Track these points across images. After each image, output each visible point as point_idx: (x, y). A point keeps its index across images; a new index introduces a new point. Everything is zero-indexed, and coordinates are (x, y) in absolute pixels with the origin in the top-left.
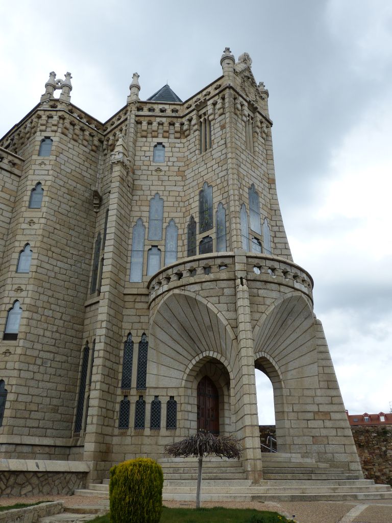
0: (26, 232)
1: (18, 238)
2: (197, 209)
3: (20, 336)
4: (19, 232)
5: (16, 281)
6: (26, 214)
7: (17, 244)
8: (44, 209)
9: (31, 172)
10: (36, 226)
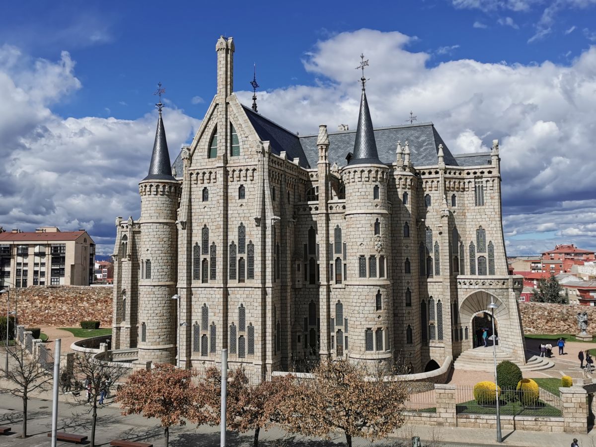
0: (406, 251)
1: (403, 254)
2: (475, 239)
3: (412, 305)
4: (403, 251)
5: (406, 278)
6: (404, 241)
7: (403, 258)
8: (411, 238)
9: (402, 215)
10: (409, 248)
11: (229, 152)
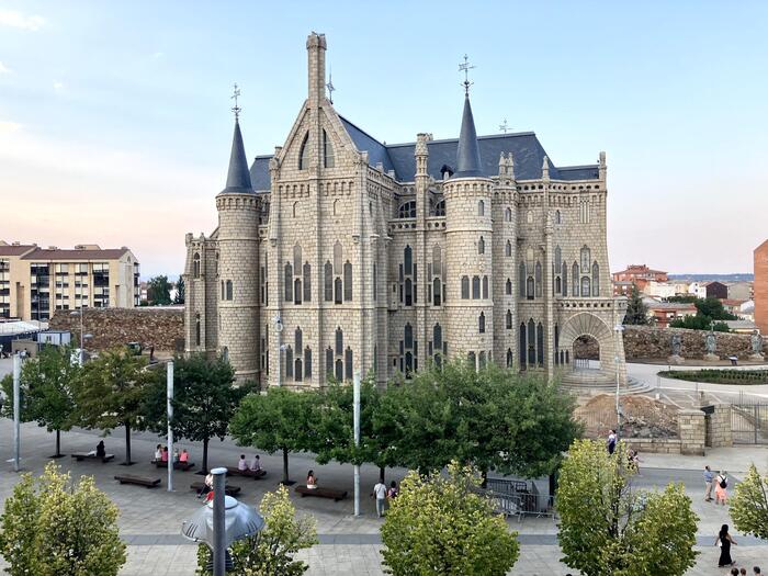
0: (507, 272)
1: (504, 275)
2: (579, 258)
3: (513, 327)
4: (504, 271)
5: (507, 299)
6: (506, 261)
7: (504, 279)
8: (514, 258)
10: (511, 268)
11: (322, 163)
